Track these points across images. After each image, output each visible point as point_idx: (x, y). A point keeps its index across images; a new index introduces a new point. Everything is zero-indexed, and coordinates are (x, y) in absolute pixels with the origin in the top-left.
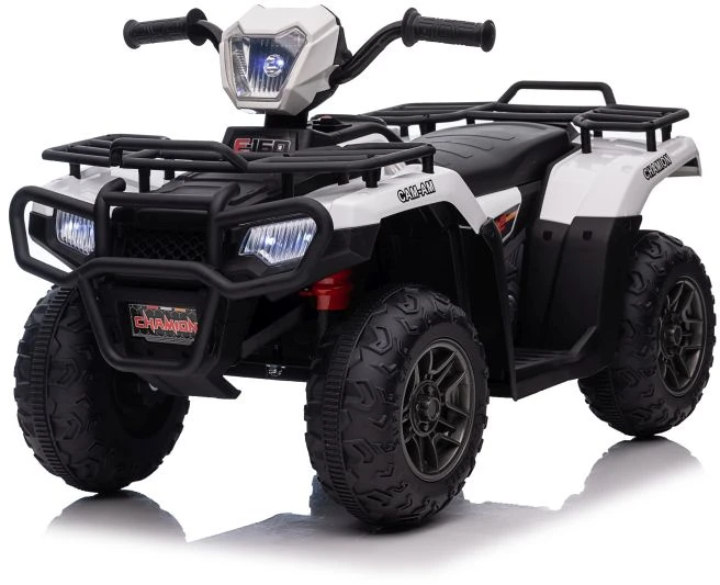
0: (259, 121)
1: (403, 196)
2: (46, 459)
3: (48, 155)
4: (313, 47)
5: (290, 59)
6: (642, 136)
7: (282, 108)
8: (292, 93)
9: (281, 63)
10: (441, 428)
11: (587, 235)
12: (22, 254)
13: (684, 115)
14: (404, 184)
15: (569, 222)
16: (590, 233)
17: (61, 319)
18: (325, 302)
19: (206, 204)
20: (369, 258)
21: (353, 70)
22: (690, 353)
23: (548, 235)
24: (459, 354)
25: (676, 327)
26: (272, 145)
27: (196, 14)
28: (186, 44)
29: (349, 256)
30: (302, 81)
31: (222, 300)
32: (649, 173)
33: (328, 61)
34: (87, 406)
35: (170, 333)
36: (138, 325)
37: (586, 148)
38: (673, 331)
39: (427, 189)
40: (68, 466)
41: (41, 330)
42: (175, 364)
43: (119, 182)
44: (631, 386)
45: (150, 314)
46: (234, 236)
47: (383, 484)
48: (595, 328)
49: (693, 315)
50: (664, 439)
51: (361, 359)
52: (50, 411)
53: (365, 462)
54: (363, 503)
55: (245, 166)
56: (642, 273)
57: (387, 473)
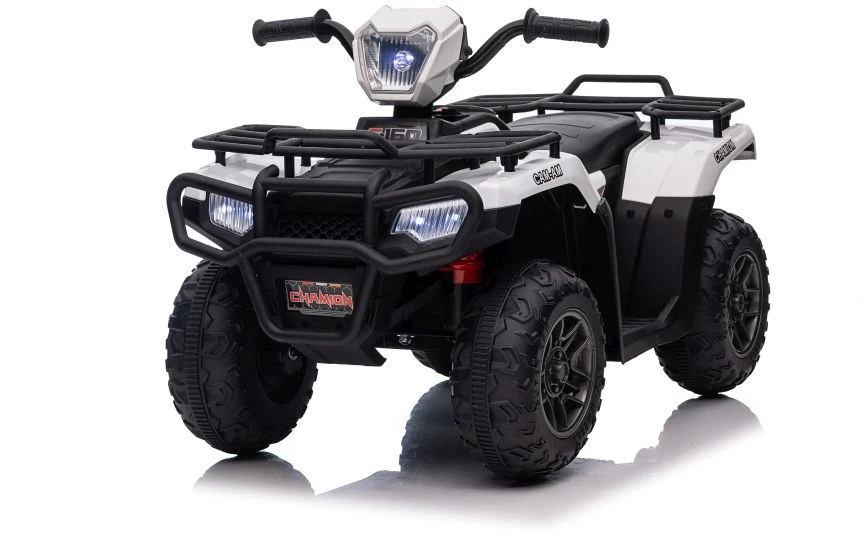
0: (388, 112)
1: (538, 179)
2: (196, 424)
3: (197, 144)
4: (443, 44)
5: (420, 56)
6: (709, 124)
7: (415, 100)
8: (425, 86)
9: (410, 58)
10: (567, 390)
11: (668, 214)
12: (181, 235)
13: (740, 105)
14: (537, 168)
15: (650, 202)
16: (672, 212)
17: (212, 295)
18: (460, 277)
19: (363, 189)
20: (511, 236)
21: (475, 66)
22: (749, 319)
23: (630, 214)
24: (583, 322)
25: (739, 295)
26: (405, 133)
27: (323, 14)
28: (314, 41)
29: (494, 235)
30: (434, 75)
31: (378, 276)
32: (720, 157)
33: (455, 58)
34: (237, 374)
35: (325, 307)
36: (293, 300)
37: (655, 135)
38: (737, 300)
39: (556, 173)
40: (218, 430)
41: (193, 306)
42: (332, 335)
43: (272, 169)
44: (706, 350)
45: (305, 290)
46: (387, 217)
47: (525, 441)
48: (677, 298)
49: (751, 285)
50: (725, 397)
51: (506, 328)
52: (202, 381)
53: (511, 422)
54: (505, 459)
55: (396, 153)
56: (713, 246)
57: (529, 431)
